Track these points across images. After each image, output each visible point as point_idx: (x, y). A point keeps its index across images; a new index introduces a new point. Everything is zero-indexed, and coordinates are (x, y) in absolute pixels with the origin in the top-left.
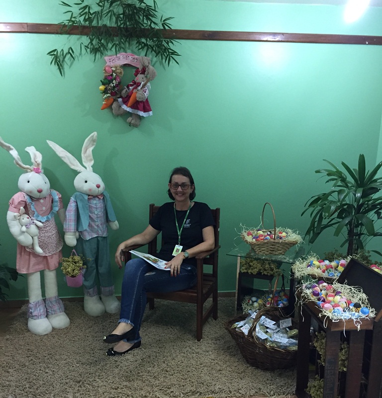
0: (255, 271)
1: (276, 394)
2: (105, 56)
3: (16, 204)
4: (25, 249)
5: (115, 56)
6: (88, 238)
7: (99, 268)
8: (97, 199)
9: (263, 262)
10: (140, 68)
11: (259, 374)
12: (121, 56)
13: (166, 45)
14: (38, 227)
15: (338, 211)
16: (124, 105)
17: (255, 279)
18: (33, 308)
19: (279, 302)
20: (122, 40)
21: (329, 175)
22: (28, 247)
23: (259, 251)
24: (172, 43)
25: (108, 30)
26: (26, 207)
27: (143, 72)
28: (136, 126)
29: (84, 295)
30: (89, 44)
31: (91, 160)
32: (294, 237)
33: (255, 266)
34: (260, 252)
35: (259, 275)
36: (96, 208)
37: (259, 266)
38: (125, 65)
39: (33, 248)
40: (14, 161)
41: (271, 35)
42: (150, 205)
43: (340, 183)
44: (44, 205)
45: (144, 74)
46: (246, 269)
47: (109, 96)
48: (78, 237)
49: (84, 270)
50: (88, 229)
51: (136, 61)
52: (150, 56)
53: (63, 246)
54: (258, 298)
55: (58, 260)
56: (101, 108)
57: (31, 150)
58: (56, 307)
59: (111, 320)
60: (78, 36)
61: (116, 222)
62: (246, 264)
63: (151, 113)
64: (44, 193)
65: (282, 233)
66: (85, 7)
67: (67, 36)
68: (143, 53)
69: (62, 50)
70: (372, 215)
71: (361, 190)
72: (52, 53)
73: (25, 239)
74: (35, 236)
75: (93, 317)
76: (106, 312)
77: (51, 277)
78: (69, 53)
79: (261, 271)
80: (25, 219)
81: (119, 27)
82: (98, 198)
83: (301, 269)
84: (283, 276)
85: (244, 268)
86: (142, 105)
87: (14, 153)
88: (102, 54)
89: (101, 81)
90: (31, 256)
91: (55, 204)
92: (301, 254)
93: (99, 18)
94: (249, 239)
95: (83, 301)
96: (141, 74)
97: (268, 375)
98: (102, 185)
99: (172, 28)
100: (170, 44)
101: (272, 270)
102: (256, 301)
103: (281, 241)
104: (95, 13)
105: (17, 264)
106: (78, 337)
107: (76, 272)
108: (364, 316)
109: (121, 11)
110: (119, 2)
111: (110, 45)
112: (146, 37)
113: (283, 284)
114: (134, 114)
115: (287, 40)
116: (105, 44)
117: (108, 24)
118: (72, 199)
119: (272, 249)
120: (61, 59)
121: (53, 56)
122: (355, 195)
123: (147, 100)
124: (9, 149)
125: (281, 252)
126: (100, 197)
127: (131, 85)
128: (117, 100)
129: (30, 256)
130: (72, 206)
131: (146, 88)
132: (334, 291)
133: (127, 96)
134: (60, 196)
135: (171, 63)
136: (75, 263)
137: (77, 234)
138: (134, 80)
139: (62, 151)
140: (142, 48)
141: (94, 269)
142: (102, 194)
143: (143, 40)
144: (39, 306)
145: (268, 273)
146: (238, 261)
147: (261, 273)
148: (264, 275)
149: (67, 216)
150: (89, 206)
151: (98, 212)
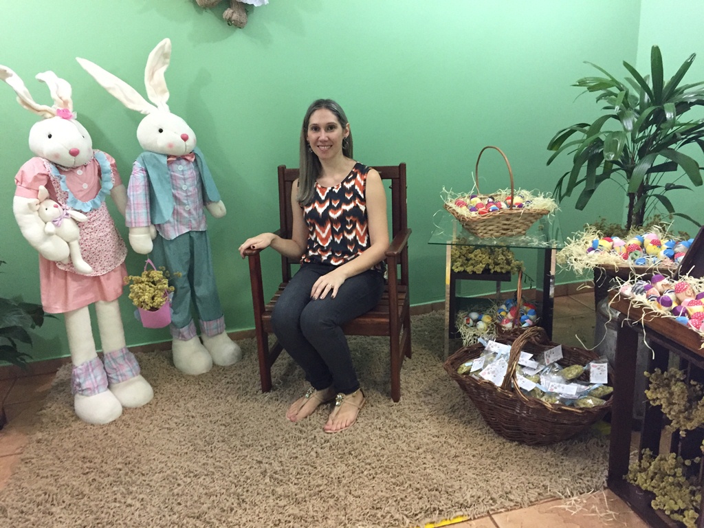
0: (479, 268)
1: (575, 492)
3: (30, 181)
4: (56, 267)
6: (173, 235)
7: (196, 288)
8: (184, 162)
9: (491, 250)
14: (77, 223)
18: (82, 376)
19: (523, 317)
22: (61, 263)
23: (485, 231)
26: (49, 186)
28: (240, 25)
31: (163, 92)
32: (543, 202)
33: (478, 259)
34: (486, 233)
35: (487, 274)
36: (184, 179)
37: (485, 257)
39: (71, 263)
40: (18, 98)
42: (279, 168)
46: (461, 266)
50: (172, 220)
53: (128, 254)
54: (481, 313)
55: (120, 282)
58: (126, 369)
61: (221, 204)
62: (460, 257)
64: (83, 156)
73: (54, 249)
74: (73, 240)
76: (214, 364)
77: (110, 314)
79: (491, 267)
80: (51, 209)
82: (186, 159)
85: (458, 264)
87: (16, 82)
90: (69, 279)
91: (105, 176)
94: (464, 211)
98: (192, 136)
101: (509, 263)
102: (480, 319)
103: (522, 211)
105: (43, 297)
107: (158, 300)
118: (137, 165)
119: (505, 227)
124: (4, 74)
125: (520, 230)
126: (188, 158)
129: (66, 279)
130: (137, 179)
134: (114, 162)
136: (154, 283)
137: (153, 230)
139: (109, 77)
141: (187, 292)
142: (193, 153)
144: (92, 371)
145: (502, 268)
146: (449, 253)
147: (490, 270)
148: (495, 272)
149: (132, 198)
150: (171, 176)
151: (188, 186)
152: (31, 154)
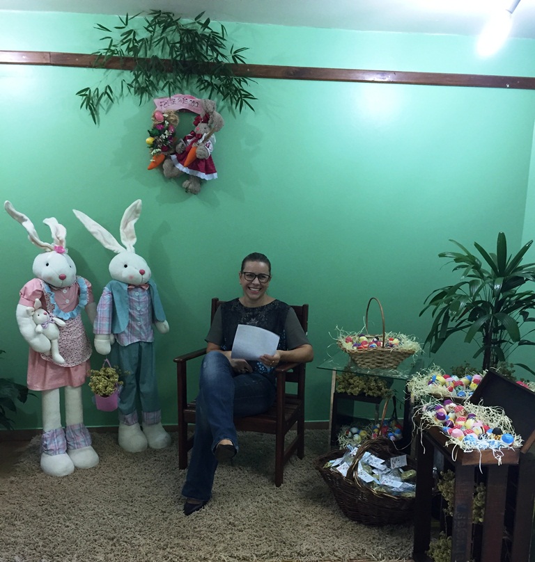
0: (356, 391)
1: (385, 558)
2: (155, 98)
3: (30, 295)
4: (40, 358)
5: (168, 98)
6: (127, 343)
7: (140, 385)
8: (140, 290)
9: (367, 378)
10: (202, 114)
11: (362, 531)
12: (177, 99)
13: (237, 85)
14: (58, 327)
15: (471, 311)
16: (180, 165)
17: (356, 402)
18: (49, 440)
19: (389, 434)
20: (178, 77)
21: (457, 260)
22: (43, 354)
23: (362, 363)
24: (246, 82)
25: (159, 63)
26: (42, 299)
27: (206, 119)
28: (194, 192)
29: (118, 423)
30: (133, 82)
31: (133, 237)
32: (410, 344)
33: (356, 383)
34: (364, 364)
35: (362, 396)
36: (139, 302)
37: (362, 383)
38: (181, 111)
39: (51, 356)
40: (29, 237)
41: (378, 74)
42: (212, 300)
43: (471, 272)
44: (68, 297)
45: (207, 123)
46: (344, 388)
47: (159, 152)
48: (113, 342)
49: (121, 388)
50: (127, 331)
51: (196, 105)
52: (216, 99)
54: (360, 428)
55: (84, 374)
56: (148, 167)
57: (52, 222)
58: (81, 439)
59: (157, 458)
60: (118, 71)
61: (166, 323)
62: (343, 381)
63: (215, 175)
64: (69, 280)
65: (392, 340)
66: (129, 33)
67: (104, 70)
68: (206, 95)
69: (97, 89)
70: (516, 315)
71: (501, 280)
72: (83, 93)
73: (41, 343)
74: (54, 339)
75: (131, 453)
76: (148, 446)
77: (74, 396)
78: (106, 92)
79: (365, 391)
80: (42, 315)
81: (174, 60)
82: (142, 288)
83: (419, 386)
84: (394, 398)
85: (340, 386)
86: (204, 164)
87: (29, 225)
88: (150, 95)
89: (149, 131)
90: (48, 366)
91: (83, 295)
92: (419, 367)
93: (148, 48)
94: (349, 346)
95: (118, 432)
96: (203, 122)
97: (375, 532)
98: (148, 271)
99: (247, 62)
100: (242, 83)
101: (380, 389)
102: (358, 433)
103: (392, 350)
104: (142, 40)
105: (29, 378)
106: (111, 480)
107: (109, 389)
108: (506, 446)
109: (178, 39)
110: (174, 27)
111: (161, 84)
112: (211, 74)
113: (395, 410)
114: (192, 176)
115: (400, 81)
116: (155, 82)
117: (160, 55)
118: (106, 289)
119: (379, 361)
120: (95, 102)
121: (84, 97)
122: (493, 288)
123: (210, 157)
124: (22, 220)
125: (391, 365)
126: (144, 287)
127: (190, 138)
128: (170, 158)
129: (46, 367)
130: (105, 299)
131: (210, 141)
132: (466, 413)
133: (184, 152)
134: (90, 285)
135: (243, 108)
136: (108, 377)
137: (112, 337)
138: (193, 131)
139: (94, 225)
140: (206, 88)
141: (133, 388)
142: (147, 284)
143: (207, 78)
144: (57, 436)
145: (374, 393)
146: (334, 377)
147: (365, 393)
148: (368, 395)
149: (99, 313)
150: (130, 299)
151: (141, 308)
152: (33, 276)
